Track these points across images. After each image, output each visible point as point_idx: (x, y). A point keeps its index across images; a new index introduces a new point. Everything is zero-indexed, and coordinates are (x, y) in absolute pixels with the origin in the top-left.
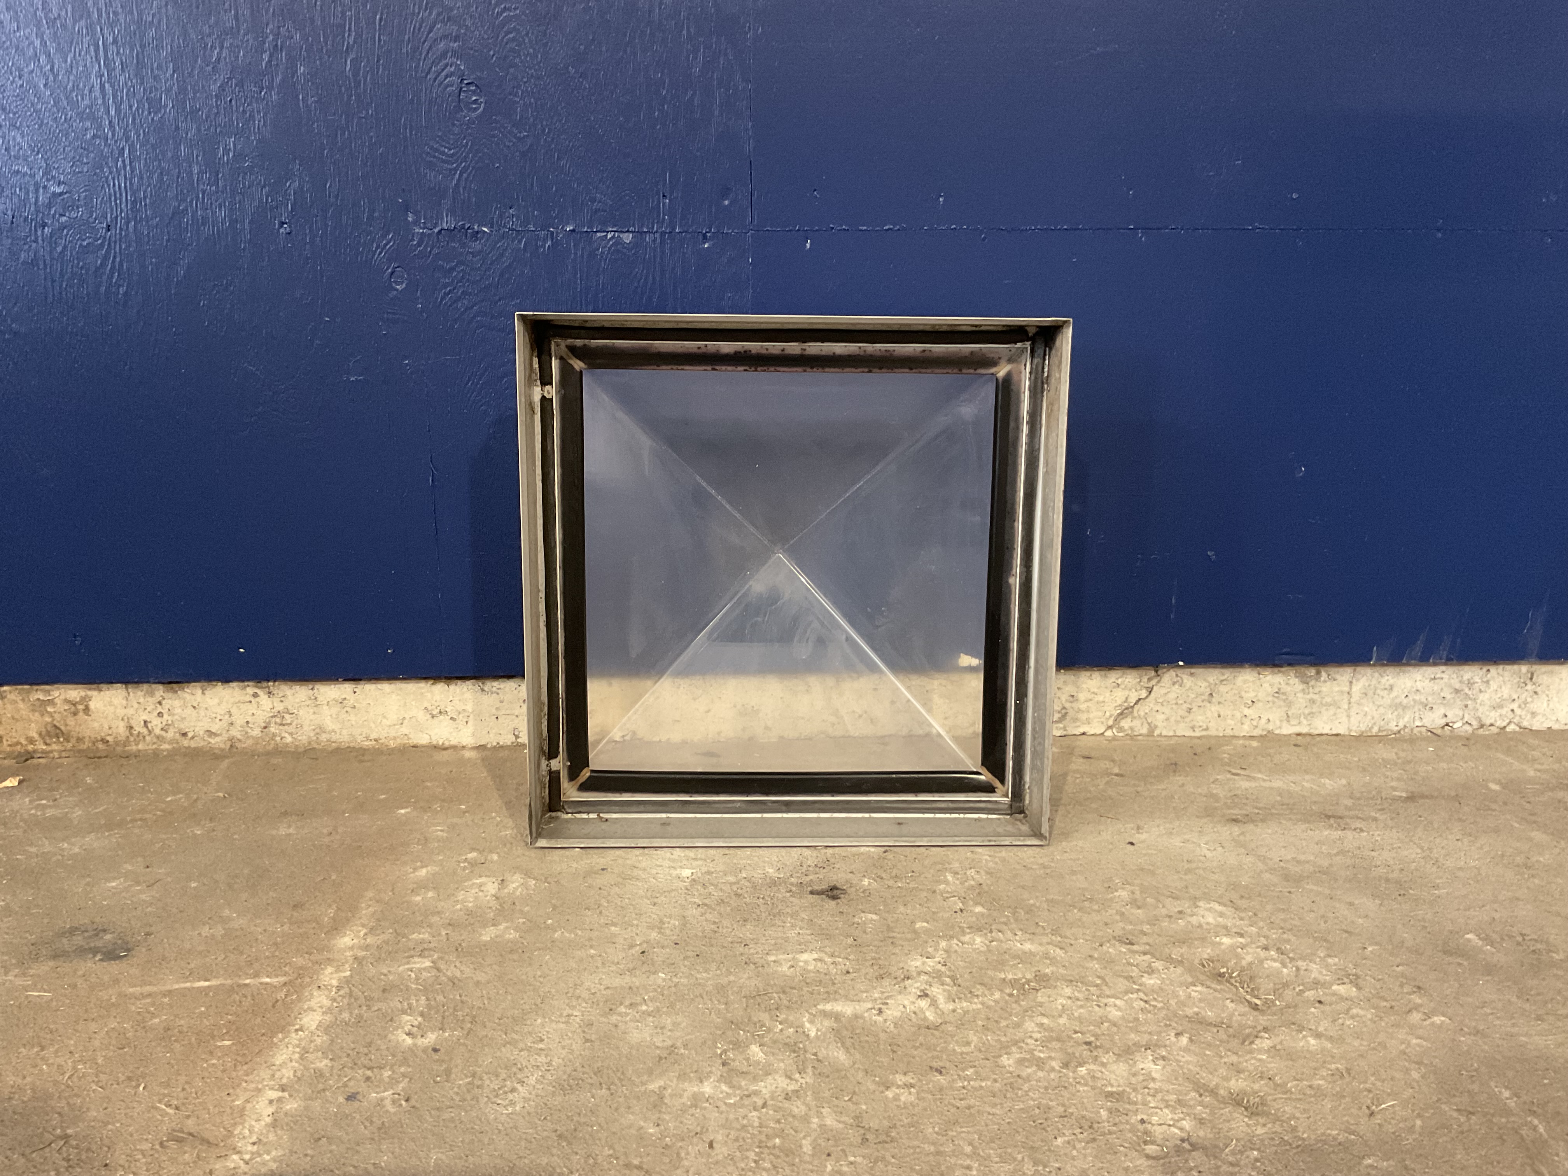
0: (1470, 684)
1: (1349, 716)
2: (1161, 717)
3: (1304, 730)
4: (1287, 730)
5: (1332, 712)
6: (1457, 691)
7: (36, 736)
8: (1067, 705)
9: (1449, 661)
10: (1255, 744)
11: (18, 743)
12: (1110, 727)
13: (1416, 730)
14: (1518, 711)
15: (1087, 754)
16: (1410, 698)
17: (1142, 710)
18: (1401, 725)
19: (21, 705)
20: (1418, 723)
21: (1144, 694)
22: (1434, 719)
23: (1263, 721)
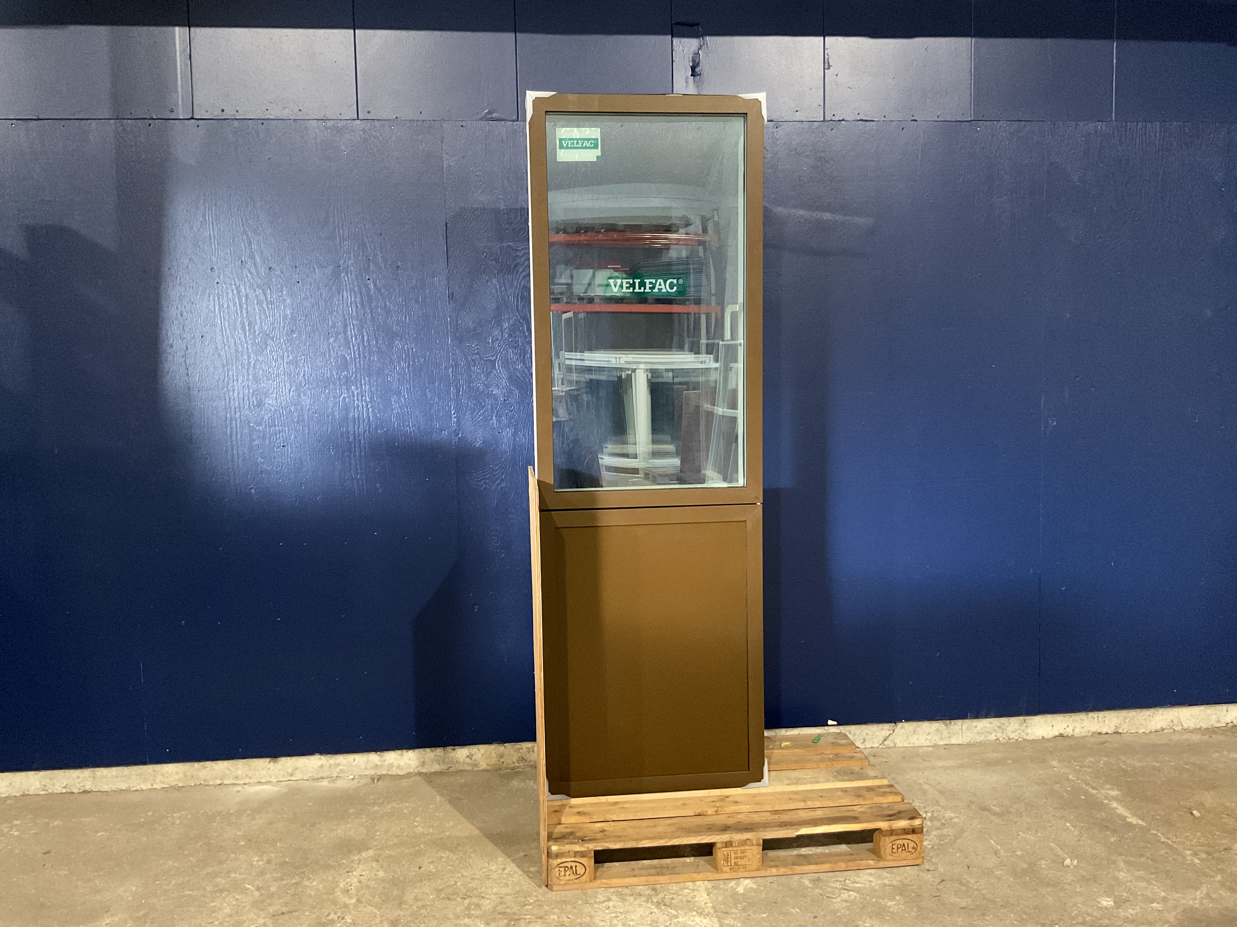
0: (1004, 724)
1: (962, 737)
2: (898, 740)
3: (947, 743)
4: (942, 743)
5: (957, 735)
6: (999, 727)
7: (515, 760)
8: (866, 737)
9: (995, 717)
10: (930, 749)
11: (509, 764)
12: (881, 744)
13: (986, 742)
14: (1022, 733)
15: (874, 754)
16: (984, 729)
17: (891, 738)
18: (981, 740)
19: (511, 750)
20: (987, 739)
21: (891, 732)
22: (992, 737)
23: (933, 740)
